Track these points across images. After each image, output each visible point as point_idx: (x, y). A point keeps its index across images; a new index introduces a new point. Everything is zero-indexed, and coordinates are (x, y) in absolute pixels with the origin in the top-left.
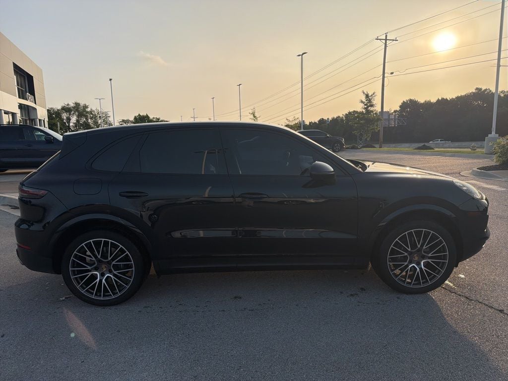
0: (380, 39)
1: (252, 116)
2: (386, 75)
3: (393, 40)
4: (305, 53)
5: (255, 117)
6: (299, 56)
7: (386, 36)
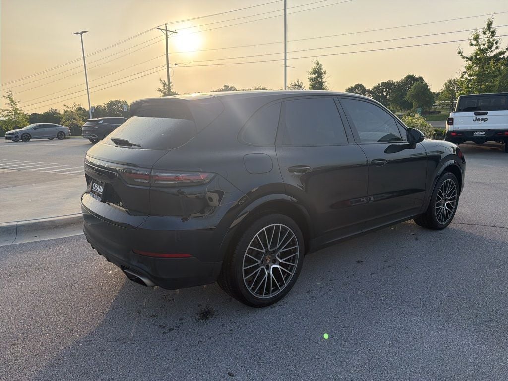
0: (161, 29)
1: (8, 101)
2: (170, 65)
3: (173, 32)
4: (85, 32)
5: (13, 102)
6: (77, 33)
7: (166, 27)
